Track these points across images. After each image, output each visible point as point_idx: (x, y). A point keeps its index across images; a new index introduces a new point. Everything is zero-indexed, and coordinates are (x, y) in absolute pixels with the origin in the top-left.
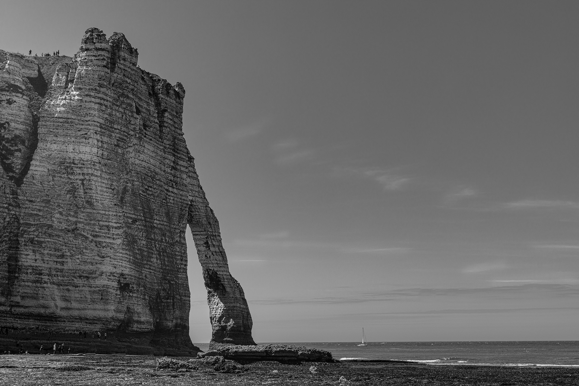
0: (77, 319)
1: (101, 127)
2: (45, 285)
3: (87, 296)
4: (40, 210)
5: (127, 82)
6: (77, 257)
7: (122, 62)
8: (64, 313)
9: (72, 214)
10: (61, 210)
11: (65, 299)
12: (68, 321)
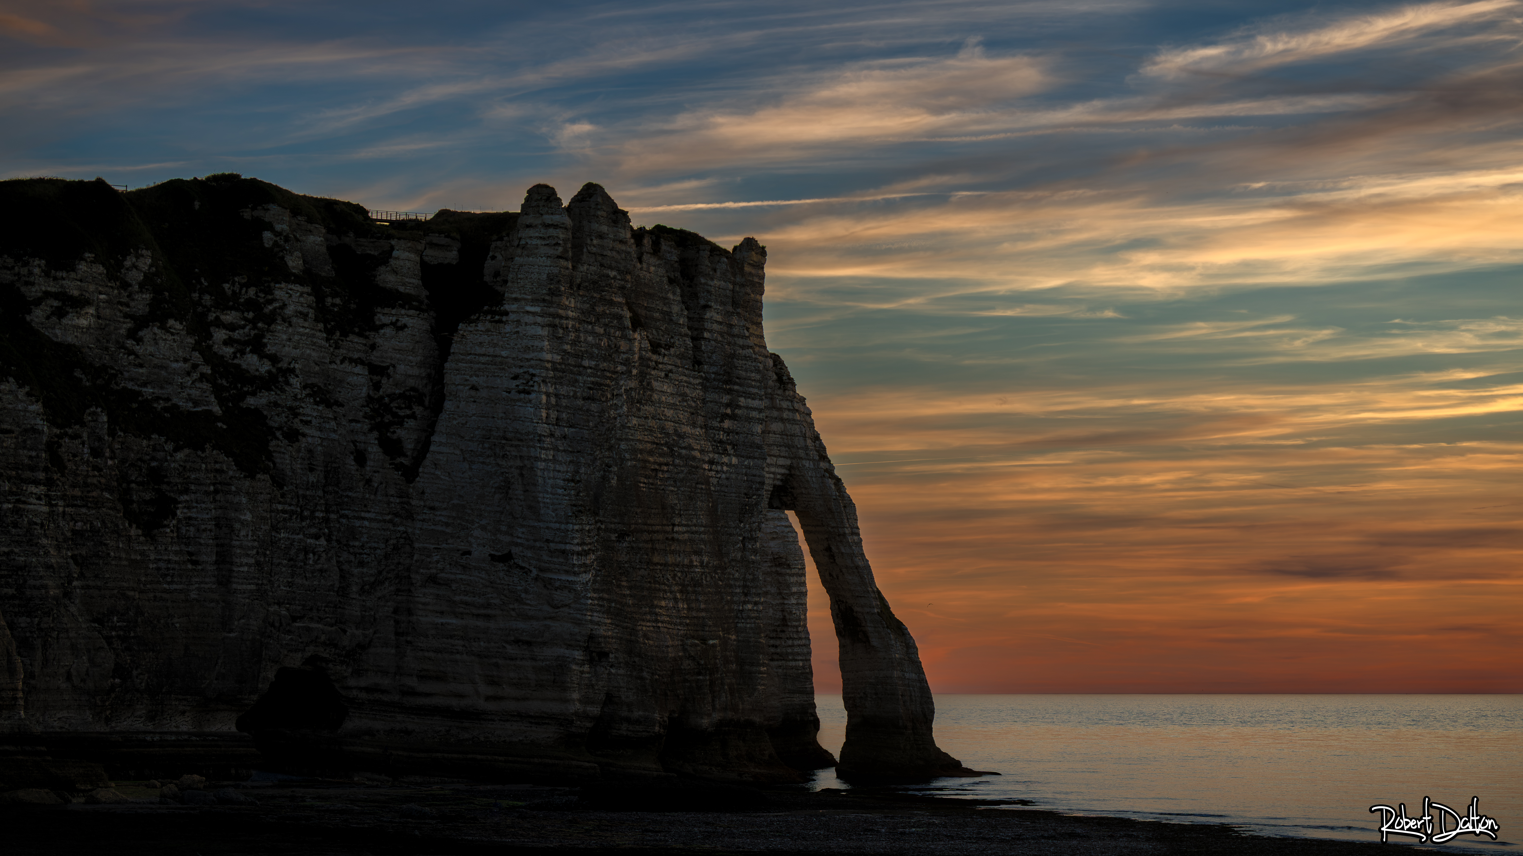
0: (514, 716)
1: (554, 369)
2: (458, 657)
3: (529, 676)
4: (447, 525)
5: (608, 276)
7: (595, 242)
8: (491, 706)
9: (504, 528)
10: (483, 522)
11: (492, 681)
12: (500, 720)
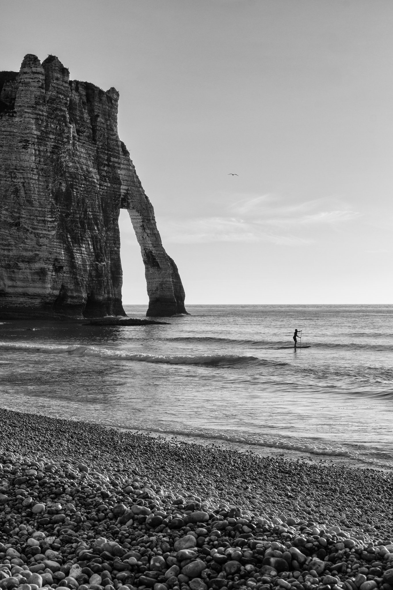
0: (21, 295)
1: (38, 138)
3: (28, 277)
5: (60, 98)
6: (20, 245)
7: (55, 82)
8: (10, 290)
9: (16, 210)
11: (11, 279)
12: (14, 297)
